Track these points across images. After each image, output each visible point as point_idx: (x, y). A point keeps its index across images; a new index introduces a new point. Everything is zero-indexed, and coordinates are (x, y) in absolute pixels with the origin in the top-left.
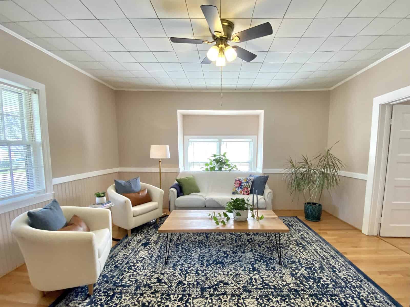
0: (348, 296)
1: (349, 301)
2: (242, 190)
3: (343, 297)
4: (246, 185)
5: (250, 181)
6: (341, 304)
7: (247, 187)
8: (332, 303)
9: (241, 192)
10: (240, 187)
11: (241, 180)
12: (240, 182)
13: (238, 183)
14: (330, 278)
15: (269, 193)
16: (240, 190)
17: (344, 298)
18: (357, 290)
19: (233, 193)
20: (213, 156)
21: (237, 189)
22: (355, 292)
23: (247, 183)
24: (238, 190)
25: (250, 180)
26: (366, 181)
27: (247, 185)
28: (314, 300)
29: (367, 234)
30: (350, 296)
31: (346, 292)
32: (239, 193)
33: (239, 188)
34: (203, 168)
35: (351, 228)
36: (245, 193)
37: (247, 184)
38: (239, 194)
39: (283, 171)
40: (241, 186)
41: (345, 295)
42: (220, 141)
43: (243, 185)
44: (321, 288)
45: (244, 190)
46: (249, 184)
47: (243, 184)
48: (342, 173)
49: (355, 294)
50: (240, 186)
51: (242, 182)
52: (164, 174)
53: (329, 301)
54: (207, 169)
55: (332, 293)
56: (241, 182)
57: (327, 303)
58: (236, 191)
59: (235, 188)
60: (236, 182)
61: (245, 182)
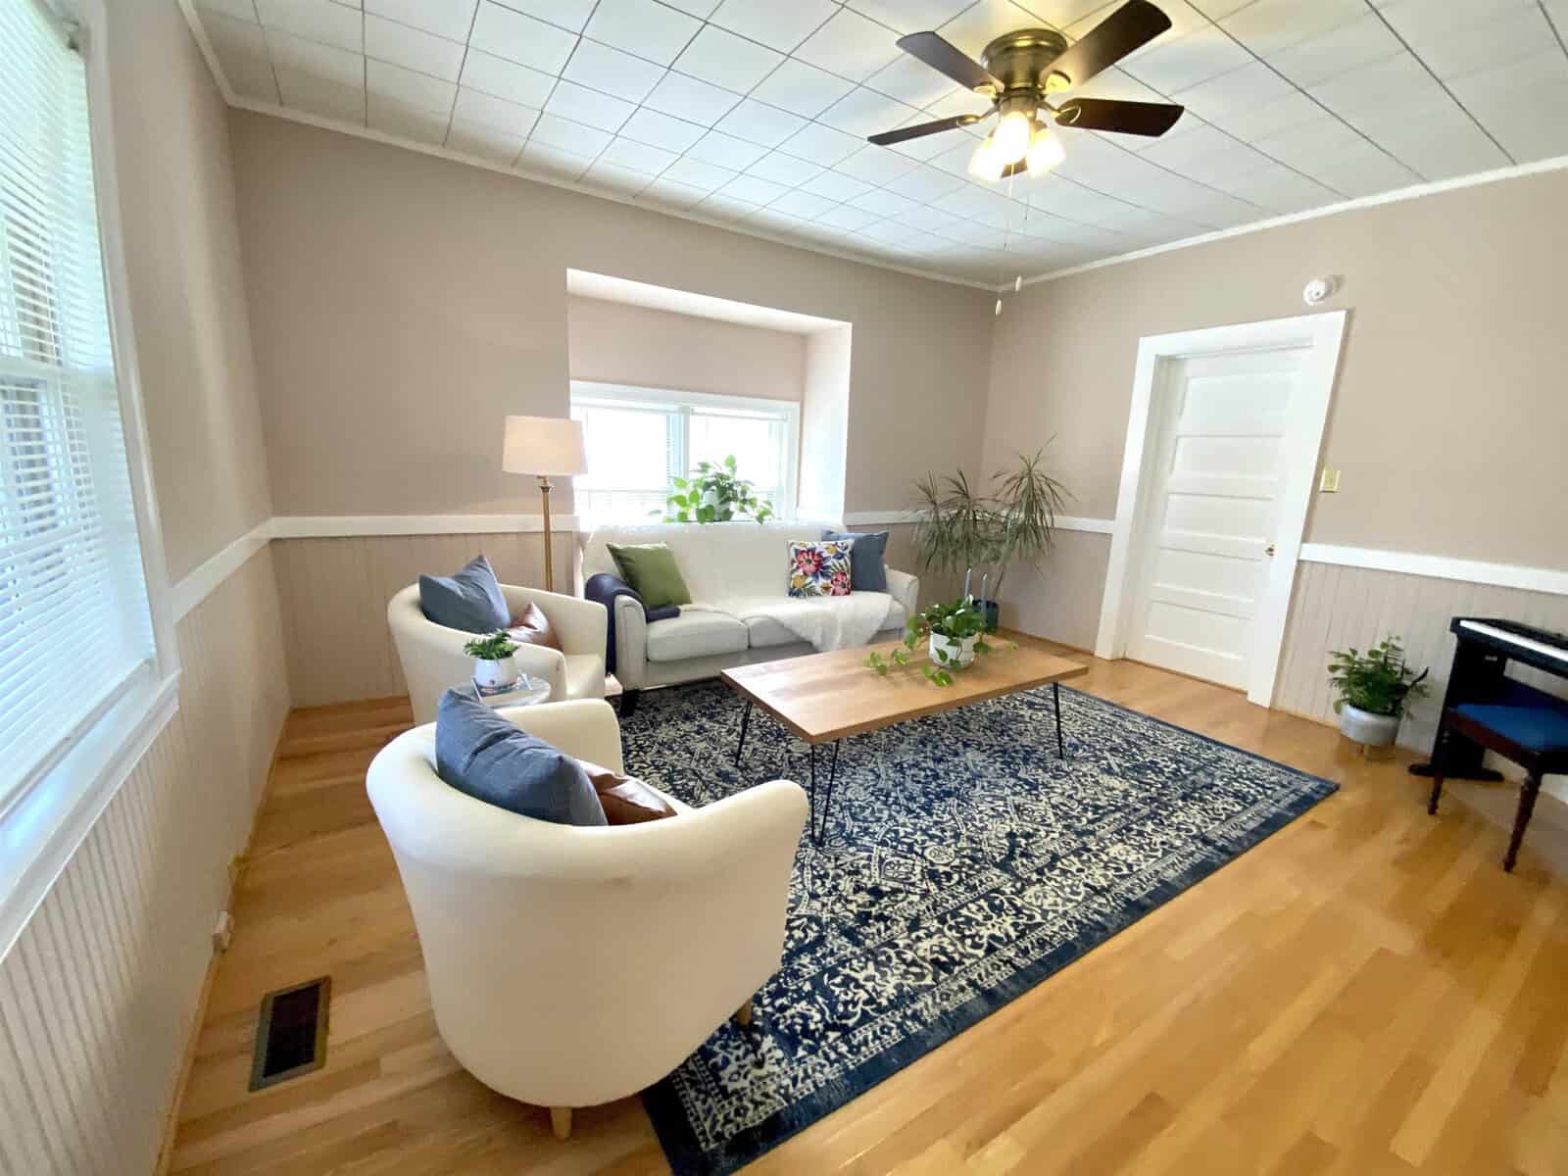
2: (829, 581)
4: (838, 566)
5: (847, 552)
7: (843, 569)
9: (826, 589)
10: (821, 573)
11: (817, 551)
12: (816, 558)
13: (809, 561)
15: (910, 584)
16: (822, 581)
19: (794, 593)
20: (699, 468)
21: (810, 579)
23: (840, 558)
24: (813, 584)
25: (846, 548)
26: (1111, 535)
27: (841, 566)
29: (1108, 657)
32: (818, 589)
33: (817, 577)
34: (658, 512)
35: (1065, 650)
36: (839, 589)
37: (842, 561)
38: (818, 594)
39: (909, 516)
40: (823, 568)
42: (687, 412)
43: (828, 567)
45: (836, 580)
46: (845, 561)
47: (829, 563)
48: (1061, 521)
50: (821, 569)
51: (824, 555)
52: (561, 537)
54: (683, 518)
56: (819, 554)
58: (806, 585)
59: (801, 577)
60: (802, 559)
61: (832, 555)
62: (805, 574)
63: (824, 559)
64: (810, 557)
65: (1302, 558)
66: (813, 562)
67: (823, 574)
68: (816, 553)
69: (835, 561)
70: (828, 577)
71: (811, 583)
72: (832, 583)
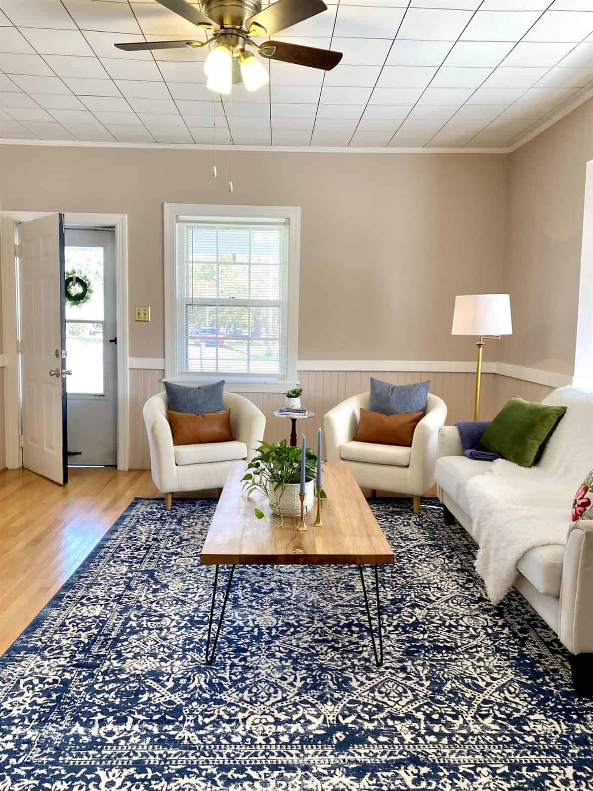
0: (24, 747)
1: (6, 742)
3: (26, 734)
6: (10, 721)
8: (22, 707)
14: (110, 740)
17: (21, 736)
18: (30, 782)
22: (26, 771)
28: (48, 683)
30: (21, 751)
31: (39, 750)
41: (29, 742)
44: (80, 707)
49: (18, 766)
53: (31, 705)
55: (52, 721)
57: (29, 701)
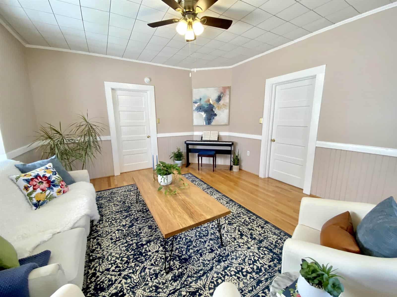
2: (60, 188)
4: (57, 178)
9: (60, 192)
10: (52, 185)
12: (43, 179)
13: (41, 183)
16: (56, 189)
21: (48, 192)
23: (55, 174)
24: (52, 193)
26: (110, 140)
27: (59, 177)
32: (55, 195)
33: (52, 189)
36: (65, 189)
38: (56, 197)
43: (54, 181)
45: (62, 185)
47: (53, 179)
50: (51, 183)
51: (47, 176)
56: (44, 176)
58: (47, 196)
59: (41, 193)
60: (35, 183)
61: (51, 174)
62: (43, 190)
63: (49, 178)
64: (40, 180)
65: (158, 137)
66: (44, 182)
67: (54, 186)
68: (42, 176)
69: (54, 176)
70: (57, 185)
71: (50, 193)
72: (61, 187)
